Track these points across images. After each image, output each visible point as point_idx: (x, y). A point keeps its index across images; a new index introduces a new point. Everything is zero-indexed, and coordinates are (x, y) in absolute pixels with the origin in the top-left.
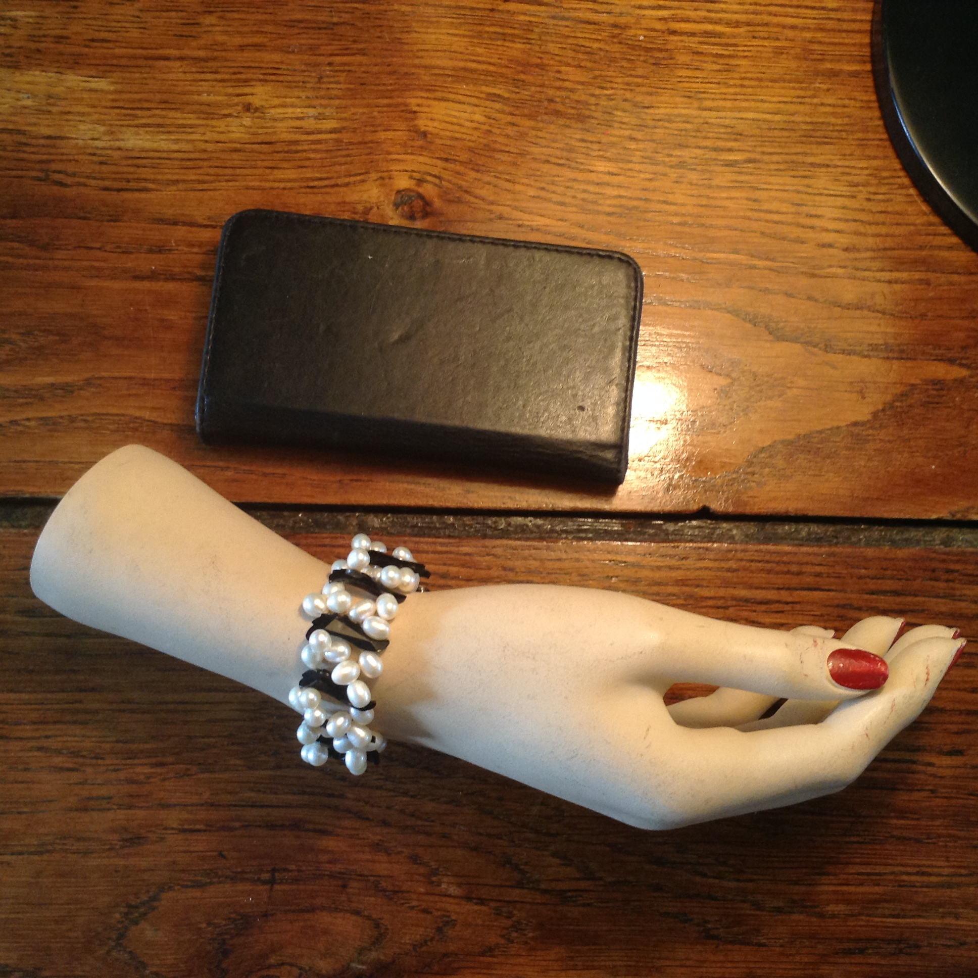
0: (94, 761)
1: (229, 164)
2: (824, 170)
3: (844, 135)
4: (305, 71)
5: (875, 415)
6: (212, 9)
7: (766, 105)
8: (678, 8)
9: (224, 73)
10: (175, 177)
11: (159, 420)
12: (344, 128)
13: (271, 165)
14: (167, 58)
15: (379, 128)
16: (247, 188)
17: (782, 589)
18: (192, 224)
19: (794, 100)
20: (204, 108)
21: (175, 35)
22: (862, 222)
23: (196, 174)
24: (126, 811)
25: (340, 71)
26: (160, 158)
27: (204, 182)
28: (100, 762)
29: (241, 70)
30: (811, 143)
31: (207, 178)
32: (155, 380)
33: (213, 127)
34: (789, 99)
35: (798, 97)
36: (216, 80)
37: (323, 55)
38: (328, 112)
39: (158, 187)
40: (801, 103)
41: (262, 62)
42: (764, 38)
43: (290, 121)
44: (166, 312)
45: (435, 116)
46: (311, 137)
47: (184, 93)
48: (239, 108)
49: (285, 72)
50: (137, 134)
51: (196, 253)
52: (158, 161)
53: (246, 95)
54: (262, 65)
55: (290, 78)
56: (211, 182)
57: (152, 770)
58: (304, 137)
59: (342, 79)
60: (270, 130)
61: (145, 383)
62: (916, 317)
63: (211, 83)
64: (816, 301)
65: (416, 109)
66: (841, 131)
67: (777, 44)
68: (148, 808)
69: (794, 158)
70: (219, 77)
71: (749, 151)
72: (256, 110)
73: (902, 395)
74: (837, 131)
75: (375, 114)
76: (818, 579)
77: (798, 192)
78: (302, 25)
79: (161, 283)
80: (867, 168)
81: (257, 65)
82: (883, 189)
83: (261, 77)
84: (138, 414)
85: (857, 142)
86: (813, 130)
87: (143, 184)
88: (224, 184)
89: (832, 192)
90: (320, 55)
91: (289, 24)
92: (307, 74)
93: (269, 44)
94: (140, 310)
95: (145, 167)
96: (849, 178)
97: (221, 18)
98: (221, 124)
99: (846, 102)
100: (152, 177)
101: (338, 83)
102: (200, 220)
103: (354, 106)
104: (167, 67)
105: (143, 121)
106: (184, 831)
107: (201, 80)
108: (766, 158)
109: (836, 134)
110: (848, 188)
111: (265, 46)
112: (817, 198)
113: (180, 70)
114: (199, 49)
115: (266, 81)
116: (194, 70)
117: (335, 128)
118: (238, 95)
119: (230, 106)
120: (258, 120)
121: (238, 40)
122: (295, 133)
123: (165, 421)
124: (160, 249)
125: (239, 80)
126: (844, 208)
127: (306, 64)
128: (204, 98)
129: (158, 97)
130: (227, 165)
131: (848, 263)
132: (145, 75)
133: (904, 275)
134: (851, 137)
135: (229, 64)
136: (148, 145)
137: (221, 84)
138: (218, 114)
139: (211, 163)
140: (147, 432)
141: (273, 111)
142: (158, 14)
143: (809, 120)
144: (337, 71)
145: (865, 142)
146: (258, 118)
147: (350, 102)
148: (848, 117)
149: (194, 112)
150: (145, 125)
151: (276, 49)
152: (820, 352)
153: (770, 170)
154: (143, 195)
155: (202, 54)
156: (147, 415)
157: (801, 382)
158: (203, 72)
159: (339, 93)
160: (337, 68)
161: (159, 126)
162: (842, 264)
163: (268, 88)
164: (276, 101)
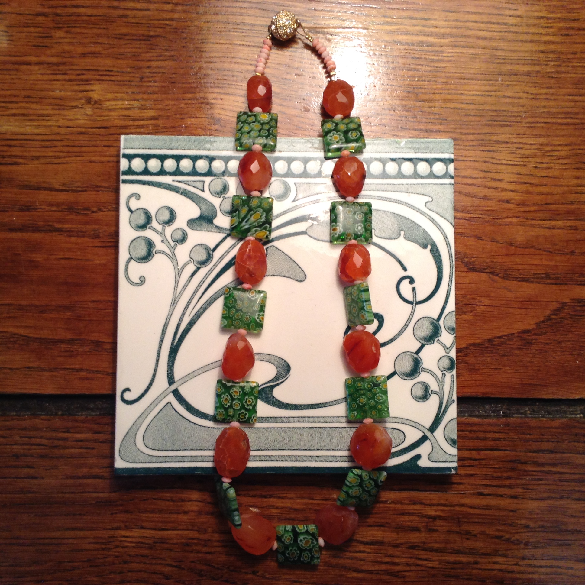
1: (77, 143)
2: (504, 145)
3: (519, 119)
4: (130, 73)
5: (537, 324)
6: (61, 25)
7: (463, 97)
8: (401, 24)
9: (72, 74)
10: (38, 154)
11: (31, 335)
12: (160, 116)
13: (107, 144)
14: (29, 64)
15: (186, 116)
16: (91, 162)
17: (472, 450)
18: (51, 189)
19: (484, 93)
20: (58, 101)
21: (34, 46)
22: (530, 184)
23: (53, 151)
25: (156, 73)
26: (25, 140)
27: (59, 157)
29: (84, 72)
30: (495, 125)
31: (61, 154)
32: (27, 305)
33: (65, 116)
34: (480, 93)
35: (486, 91)
36: (65, 80)
37: (143, 60)
38: (148, 104)
39: (25, 161)
40: (489, 96)
41: (100, 66)
42: (463, 47)
43: (120, 110)
44: (34, 255)
45: (226, 107)
46: (136, 123)
47: (42, 90)
48: (83, 101)
49: (116, 74)
50: (9, 121)
51: (55, 211)
52: (25, 142)
53: (88, 91)
54: (99, 68)
55: (119, 78)
56: (64, 157)
58: (131, 123)
59: (157, 79)
60: (106, 118)
61: (20, 308)
62: (567, 254)
63: (61, 82)
64: (497, 242)
65: (212, 101)
66: (517, 116)
67: (472, 51)
69: (483, 137)
70: (67, 77)
71: (451, 132)
72: (96, 102)
73: (556, 310)
74: (514, 116)
75: (183, 105)
76: (497, 442)
77: (485, 162)
78: (128, 37)
79: (29, 234)
80: (534, 144)
81: (95, 68)
82: (546, 160)
83: (98, 77)
84: (15, 331)
85: (528, 125)
86: (497, 116)
87: (15, 160)
88: (73, 158)
89: (510, 162)
90: (141, 61)
91: (118, 36)
92: (132, 75)
93: (104, 52)
94: (16, 254)
95: (15, 146)
96: (522, 152)
97: (67, 32)
98: (70, 114)
99: (521, 95)
100: (21, 154)
101: (155, 82)
102: (57, 187)
103: (168, 99)
104: (28, 70)
105: (13, 111)
107: (54, 80)
108: (463, 137)
109: (513, 119)
110: (521, 160)
111: (100, 54)
112: (499, 167)
113: (39, 72)
114: (52, 56)
115: (102, 80)
116: (49, 72)
117: (153, 116)
118: (82, 91)
119: (77, 99)
120: (98, 110)
121: (80, 50)
122: (125, 120)
123: (36, 336)
124: (27, 208)
125: (82, 80)
126: (518, 174)
127: (131, 67)
128: (57, 93)
129: (23, 93)
130: (76, 145)
131: (520, 215)
132: (13, 77)
133: (560, 223)
134: (524, 121)
135: (74, 67)
136: (17, 130)
137: (70, 83)
138: (67, 106)
139: (64, 143)
140: (22, 345)
141: (108, 103)
142: (21, 29)
143: (494, 108)
144: (154, 73)
145: (533, 125)
146: (97, 108)
147: (164, 96)
148: (523, 106)
149: (50, 104)
150: (14, 115)
151: (108, 56)
152: (501, 280)
153: (466, 146)
154: (15, 168)
155: (54, 60)
156: (22, 331)
157: (487, 302)
158: (56, 74)
159: (156, 89)
160: (154, 70)
161: (24, 115)
162: (515, 215)
163: (104, 86)
164: (110, 96)
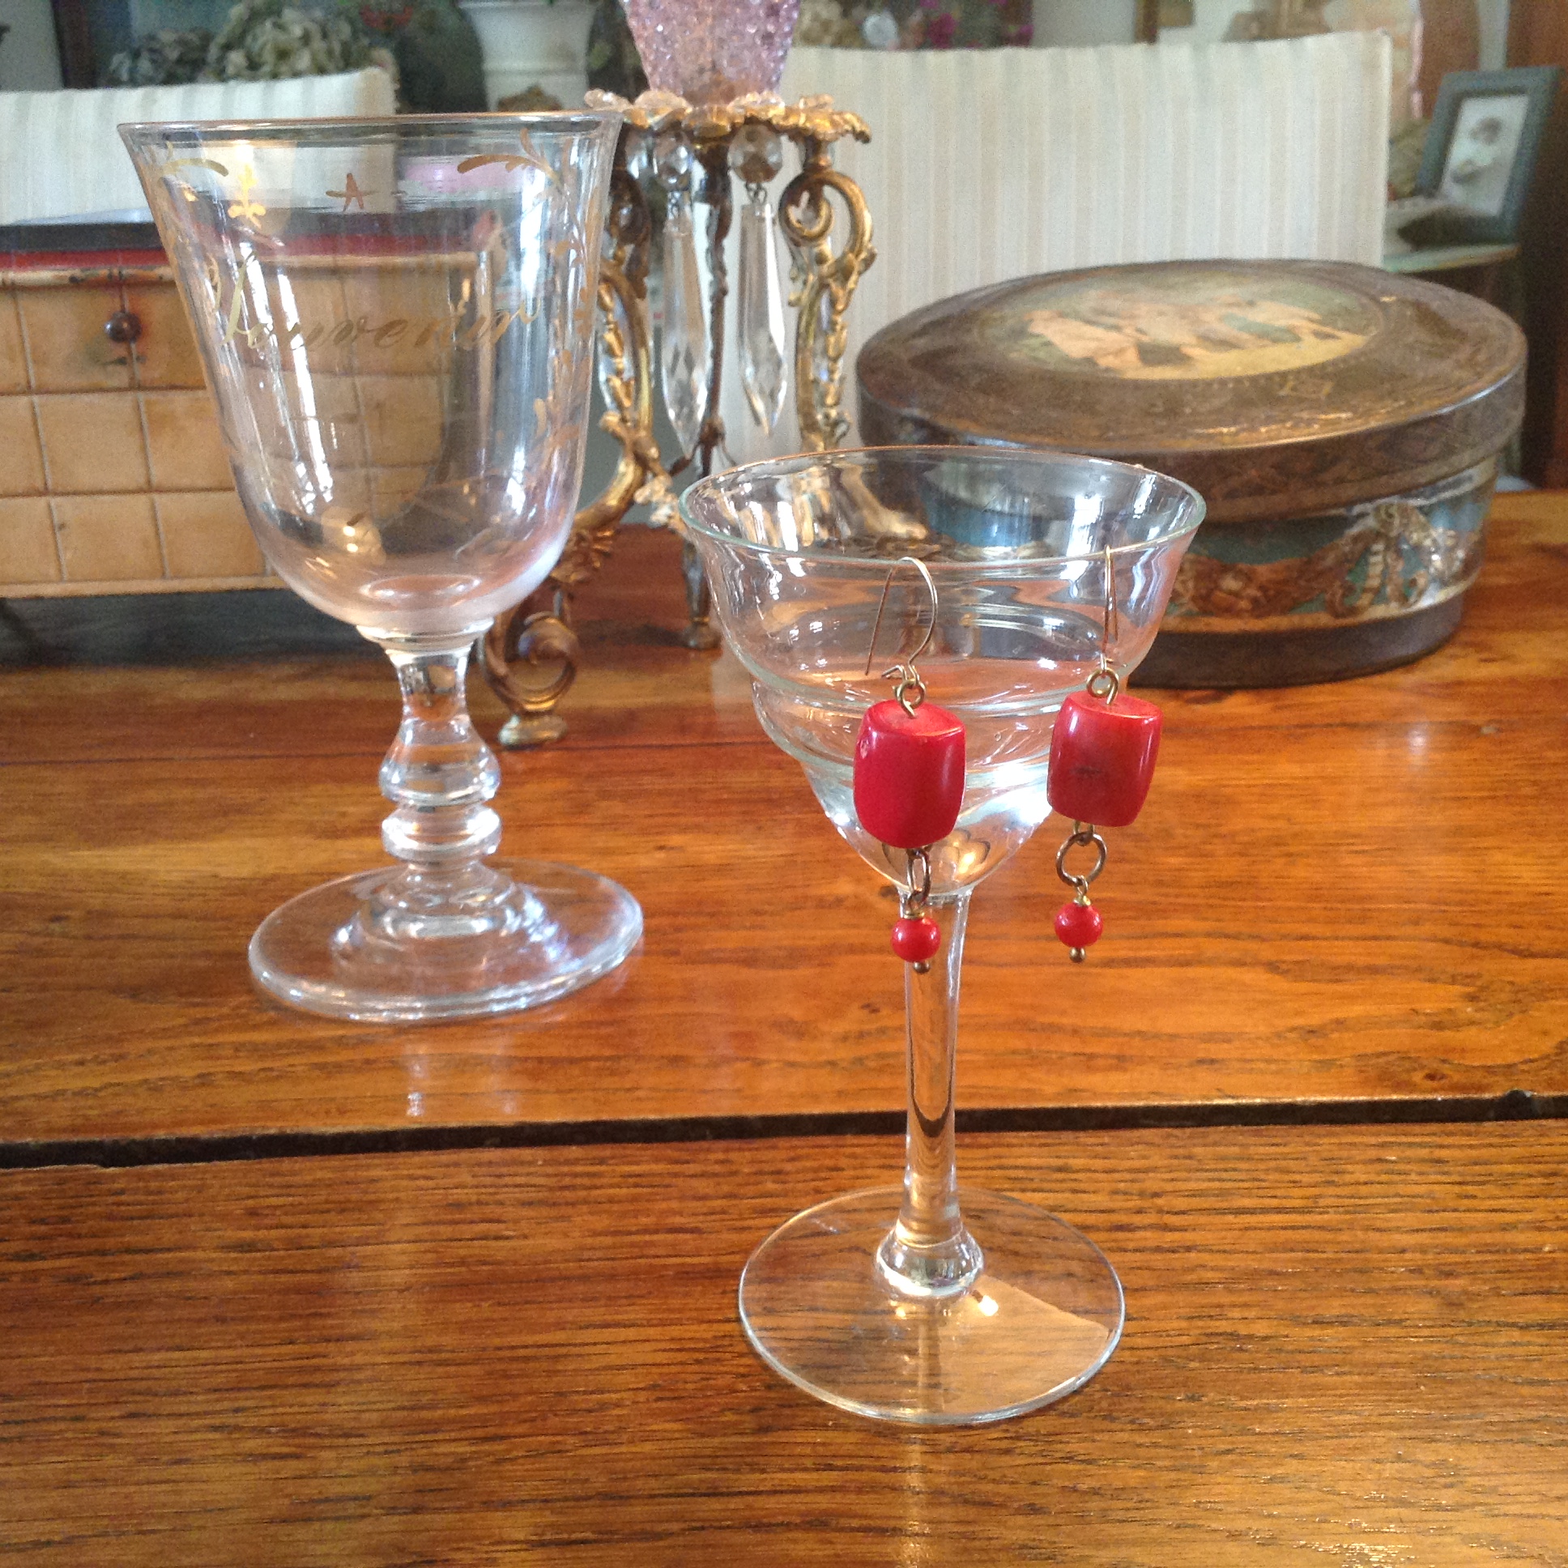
0: (342, 1441)
24: (404, 1518)
28: (354, 1441)
57: (474, 1449)
68: (459, 1510)
106: (542, 1544)
